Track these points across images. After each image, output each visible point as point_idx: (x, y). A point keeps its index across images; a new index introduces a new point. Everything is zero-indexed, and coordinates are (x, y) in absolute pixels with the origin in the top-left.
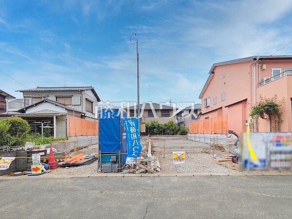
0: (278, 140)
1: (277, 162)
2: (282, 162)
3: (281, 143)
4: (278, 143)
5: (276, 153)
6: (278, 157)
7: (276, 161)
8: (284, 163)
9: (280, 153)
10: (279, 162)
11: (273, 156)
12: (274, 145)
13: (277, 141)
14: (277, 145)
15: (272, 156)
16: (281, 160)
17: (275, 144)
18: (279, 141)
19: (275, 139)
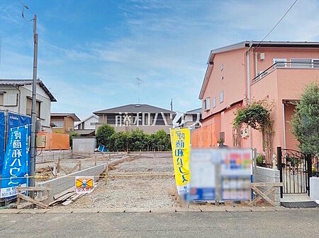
0: (233, 159)
1: (232, 192)
2: (239, 192)
3: (238, 164)
4: (233, 164)
5: (230, 178)
6: (234, 184)
7: (230, 190)
8: (242, 193)
9: (237, 178)
10: (235, 193)
11: (226, 183)
12: (227, 168)
13: (231, 162)
14: (232, 167)
15: (224, 182)
16: (238, 190)
17: (229, 165)
18: (234, 162)
19: (229, 159)
